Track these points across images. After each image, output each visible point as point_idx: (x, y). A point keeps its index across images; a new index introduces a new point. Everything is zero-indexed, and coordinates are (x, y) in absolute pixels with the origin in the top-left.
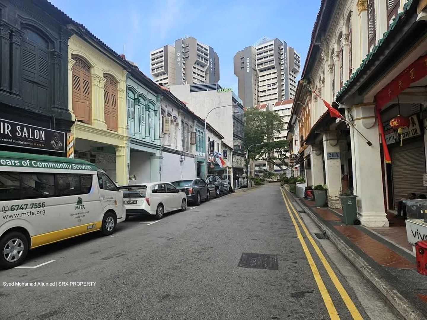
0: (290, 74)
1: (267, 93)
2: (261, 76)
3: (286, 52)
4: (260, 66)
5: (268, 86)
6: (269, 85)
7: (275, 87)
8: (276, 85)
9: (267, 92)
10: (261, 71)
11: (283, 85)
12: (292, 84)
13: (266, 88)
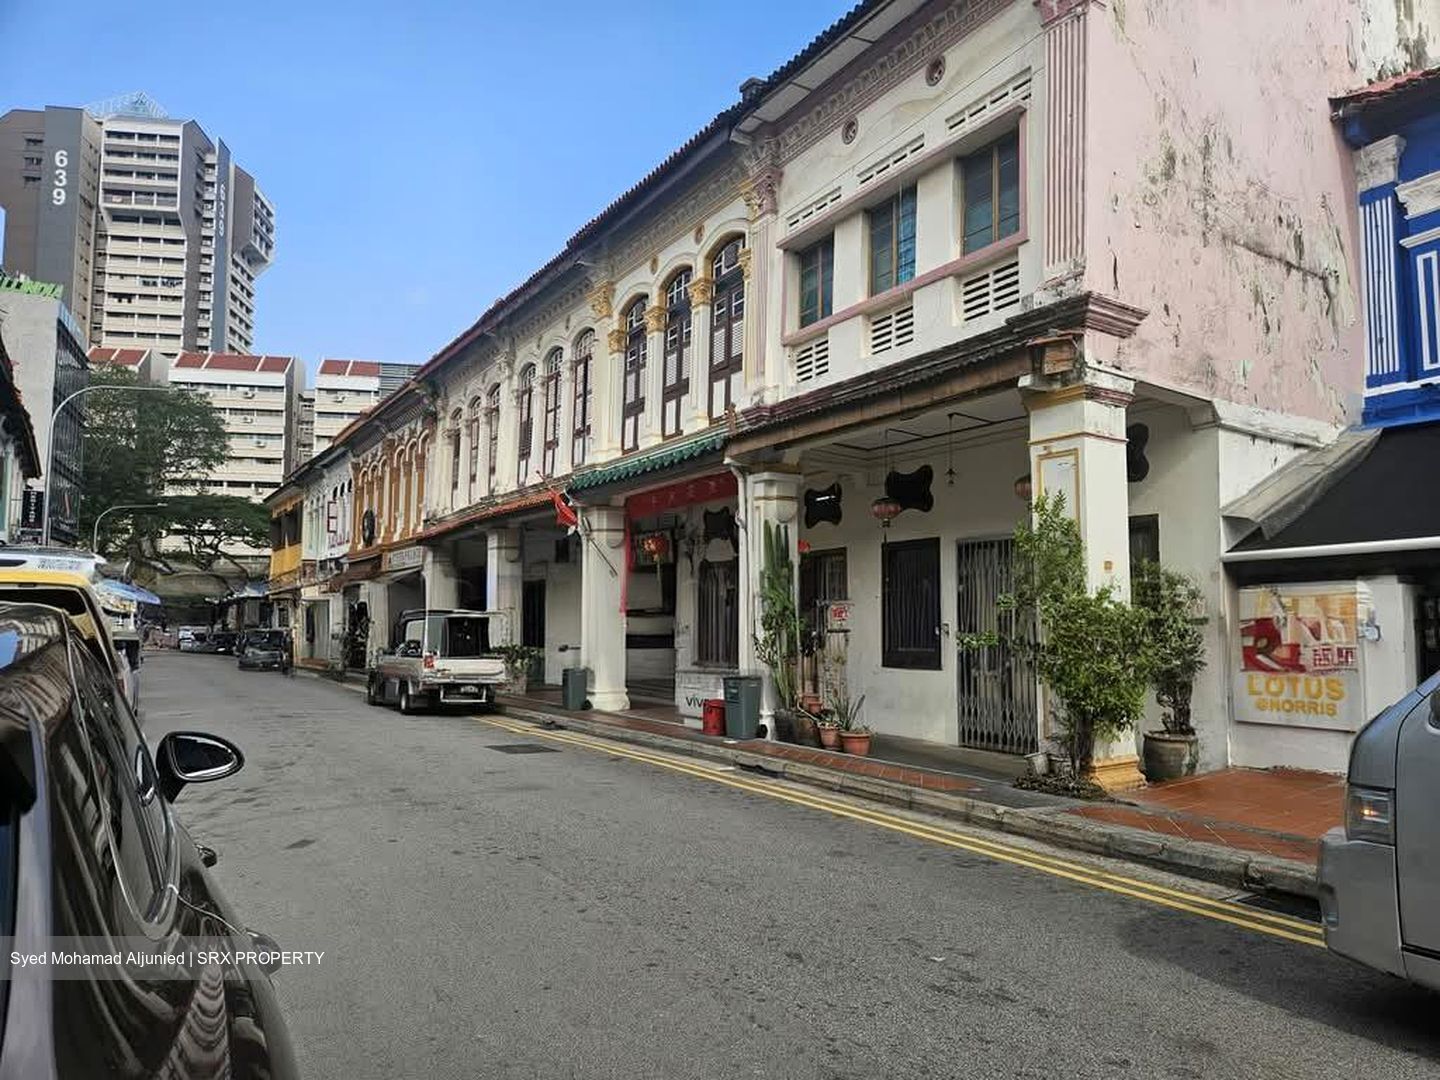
0: (236, 264)
1: (138, 306)
2: (114, 237)
3: (223, 178)
4: (117, 198)
5: (146, 284)
6: (148, 280)
7: (171, 294)
8: (177, 287)
9: (136, 301)
10: (118, 217)
11: (204, 292)
12: (240, 298)
13: (133, 286)
